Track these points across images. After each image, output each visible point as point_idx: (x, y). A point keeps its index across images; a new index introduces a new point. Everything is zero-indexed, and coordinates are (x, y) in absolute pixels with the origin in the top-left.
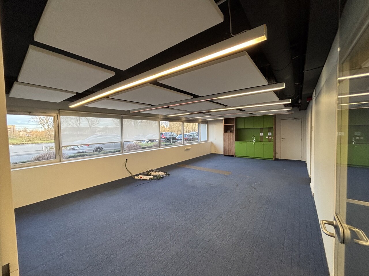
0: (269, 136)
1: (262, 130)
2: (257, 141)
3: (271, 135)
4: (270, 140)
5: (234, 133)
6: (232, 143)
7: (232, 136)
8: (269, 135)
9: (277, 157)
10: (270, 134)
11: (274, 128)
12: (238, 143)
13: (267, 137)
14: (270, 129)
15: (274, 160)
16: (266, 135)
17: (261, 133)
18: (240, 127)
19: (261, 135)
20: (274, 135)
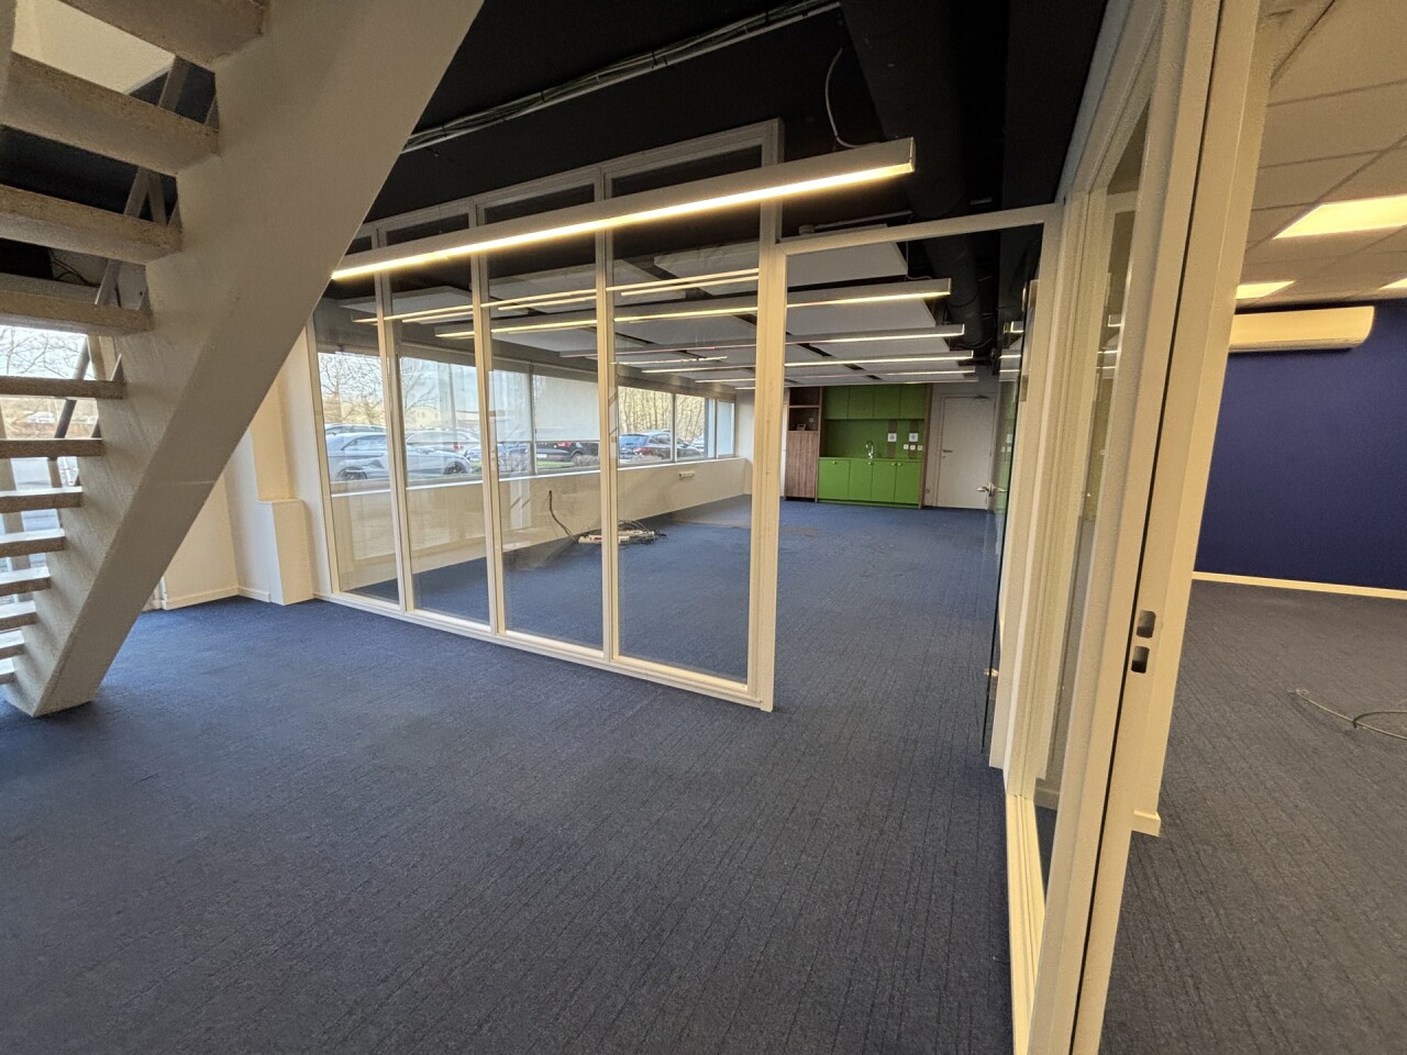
0: (911, 443)
1: (893, 424)
2: (878, 455)
3: (916, 440)
4: (912, 454)
5: (819, 432)
6: (809, 462)
7: (812, 440)
8: (911, 440)
9: (927, 503)
10: (914, 437)
11: (926, 421)
12: (828, 462)
13: (906, 447)
14: (915, 424)
15: (919, 507)
16: (904, 439)
17: (889, 435)
18: (837, 413)
19: (889, 440)
20: (924, 441)
